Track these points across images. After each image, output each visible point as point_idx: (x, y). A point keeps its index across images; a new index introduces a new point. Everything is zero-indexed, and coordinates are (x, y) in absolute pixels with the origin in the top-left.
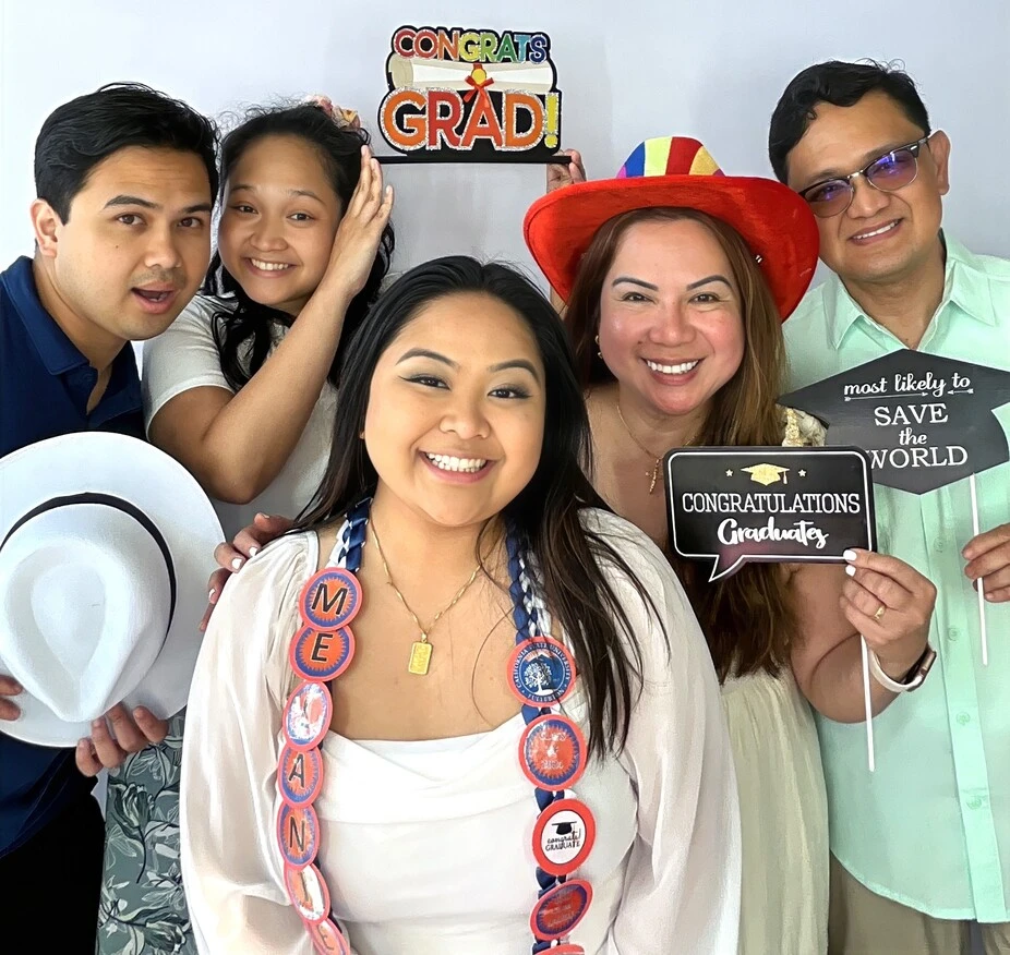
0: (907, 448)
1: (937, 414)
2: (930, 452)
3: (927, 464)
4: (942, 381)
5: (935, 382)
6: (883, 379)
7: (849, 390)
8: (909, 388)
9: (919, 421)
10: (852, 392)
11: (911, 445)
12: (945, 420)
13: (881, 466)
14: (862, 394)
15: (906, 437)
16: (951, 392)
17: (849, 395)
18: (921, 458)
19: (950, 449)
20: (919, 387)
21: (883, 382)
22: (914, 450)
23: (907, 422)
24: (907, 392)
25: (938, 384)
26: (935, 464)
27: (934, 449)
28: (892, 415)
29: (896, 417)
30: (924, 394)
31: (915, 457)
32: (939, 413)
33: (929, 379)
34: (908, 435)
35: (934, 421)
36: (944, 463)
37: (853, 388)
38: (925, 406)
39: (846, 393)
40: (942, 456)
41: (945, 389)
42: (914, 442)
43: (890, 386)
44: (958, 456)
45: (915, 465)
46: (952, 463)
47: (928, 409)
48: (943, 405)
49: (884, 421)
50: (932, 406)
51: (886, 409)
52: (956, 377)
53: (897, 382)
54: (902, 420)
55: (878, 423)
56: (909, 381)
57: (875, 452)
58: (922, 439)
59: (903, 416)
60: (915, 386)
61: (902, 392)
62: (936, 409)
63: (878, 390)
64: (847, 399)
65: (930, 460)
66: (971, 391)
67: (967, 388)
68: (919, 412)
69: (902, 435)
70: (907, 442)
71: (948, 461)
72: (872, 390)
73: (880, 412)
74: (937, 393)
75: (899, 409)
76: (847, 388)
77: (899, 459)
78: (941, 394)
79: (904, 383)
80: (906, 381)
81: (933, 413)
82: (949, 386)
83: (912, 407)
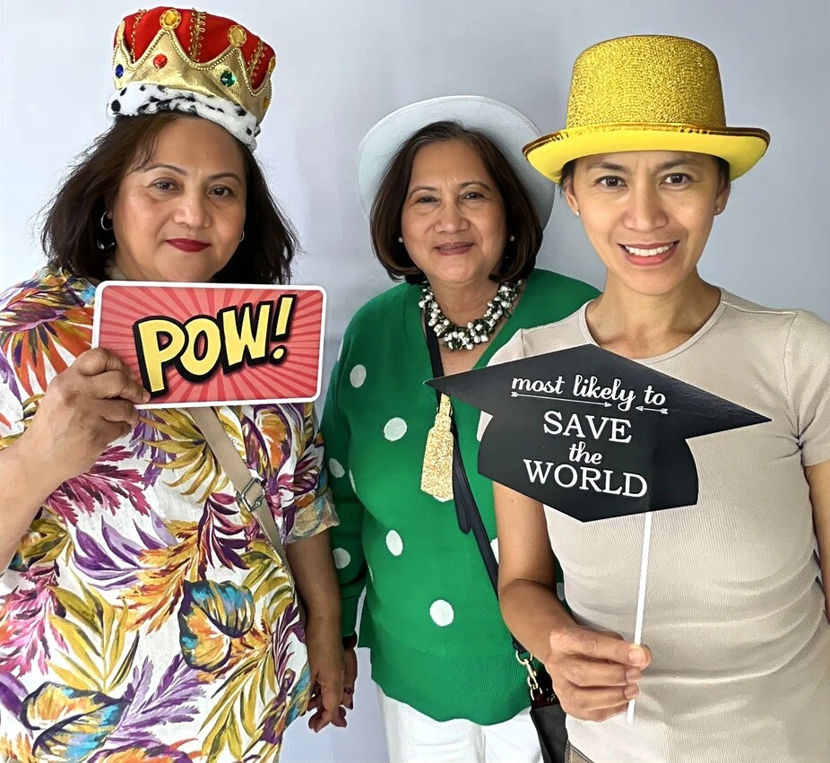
0: (577, 466)
1: (618, 431)
2: (603, 476)
3: (597, 489)
4: (632, 393)
5: (623, 392)
6: (560, 378)
7: (518, 384)
8: (591, 393)
9: (596, 436)
10: (521, 388)
11: (582, 463)
12: (627, 440)
13: (543, 481)
14: (532, 392)
15: (577, 452)
16: (641, 409)
17: (517, 390)
18: (591, 480)
19: (628, 476)
20: (602, 394)
21: (560, 381)
22: (585, 470)
23: (581, 435)
24: (587, 399)
25: (626, 396)
26: (607, 490)
27: (608, 473)
28: (564, 423)
29: (570, 426)
30: (607, 405)
31: (585, 478)
32: (622, 430)
33: (615, 388)
34: (580, 450)
35: (614, 439)
36: (618, 492)
37: (522, 383)
38: (605, 420)
39: (514, 387)
40: (617, 482)
41: (634, 404)
42: (587, 461)
43: (567, 388)
44: (636, 486)
45: (584, 487)
46: (627, 493)
47: (609, 424)
48: (628, 422)
49: (554, 428)
50: (615, 421)
51: (559, 415)
52: (649, 391)
53: (577, 384)
54: (576, 431)
55: (547, 430)
56: (592, 385)
57: (538, 463)
58: (596, 458)
59: (578, 427)
60: (598, 392)
61: (580, 398)
62: (619, 425)
63: (552, 390)
64: (514, 394)
65: (601, 483)
66: (664, 411)
67: (660, 407)
68: (598, 424)
69: (573, 449)
70: (578, 459)
71: (623, 491)
72: (545, 389)
73: (550, 416)
74: (624, 407)
75: (575, 417)
76: (515, 381)
77: (566, 476)
78: (628, 408)
79: (584, 388)
80: (588, 385)
81: (615, 430)
82: (639, 400)
83: (590, 418)
